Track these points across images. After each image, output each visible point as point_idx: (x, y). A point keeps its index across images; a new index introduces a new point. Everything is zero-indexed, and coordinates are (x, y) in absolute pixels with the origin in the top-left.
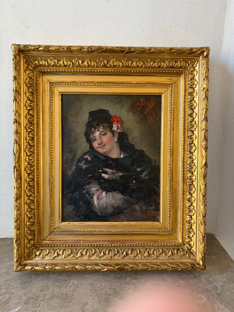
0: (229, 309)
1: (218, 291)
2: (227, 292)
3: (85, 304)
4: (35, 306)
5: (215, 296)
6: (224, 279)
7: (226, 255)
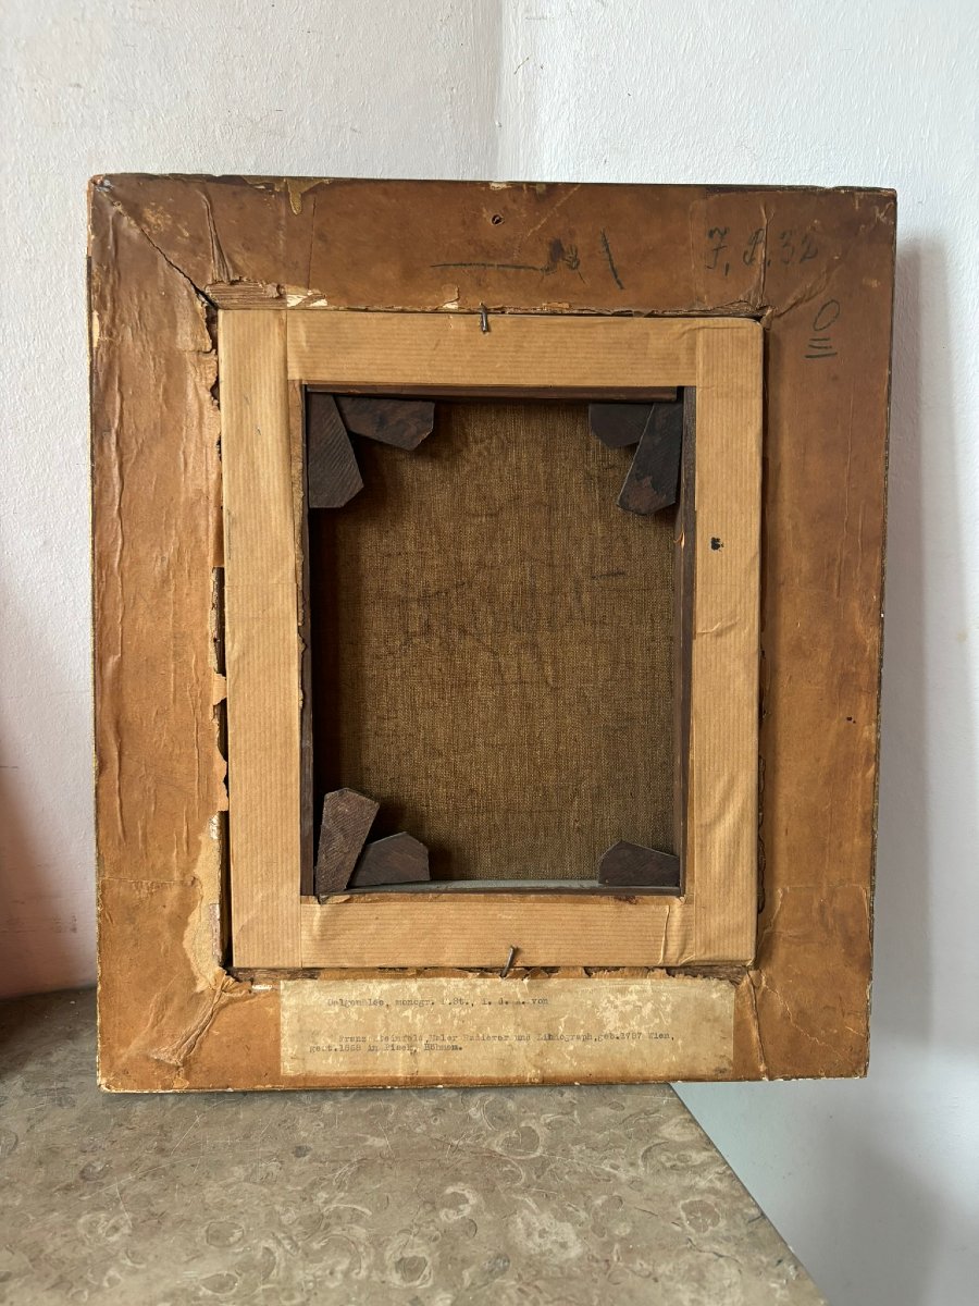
0: (576, 1222)
1: (535, 1151)
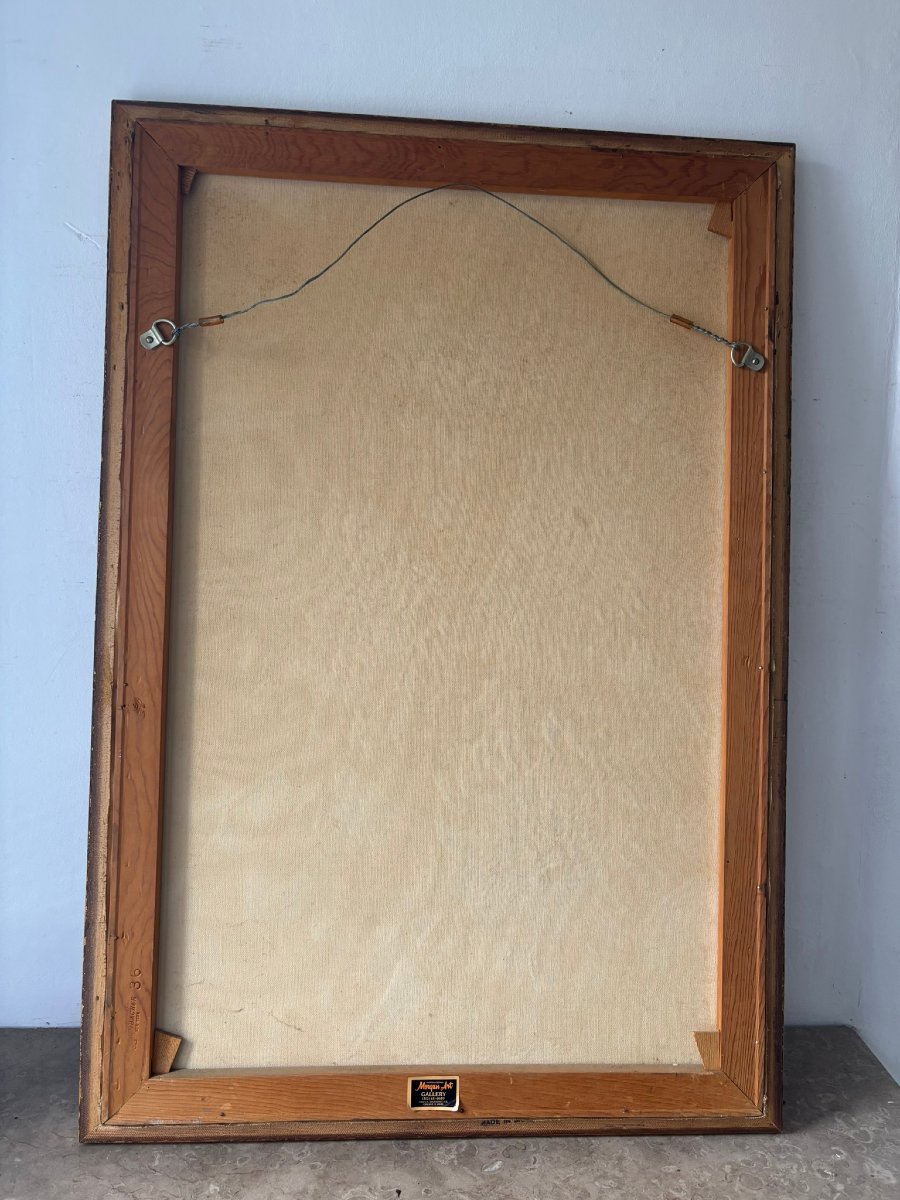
2: (887, 1143)
3: (621, 1159)
4: (528, 1161)
5: (863, 1149)
6: (881, 1120)
7: (883, 1072)
